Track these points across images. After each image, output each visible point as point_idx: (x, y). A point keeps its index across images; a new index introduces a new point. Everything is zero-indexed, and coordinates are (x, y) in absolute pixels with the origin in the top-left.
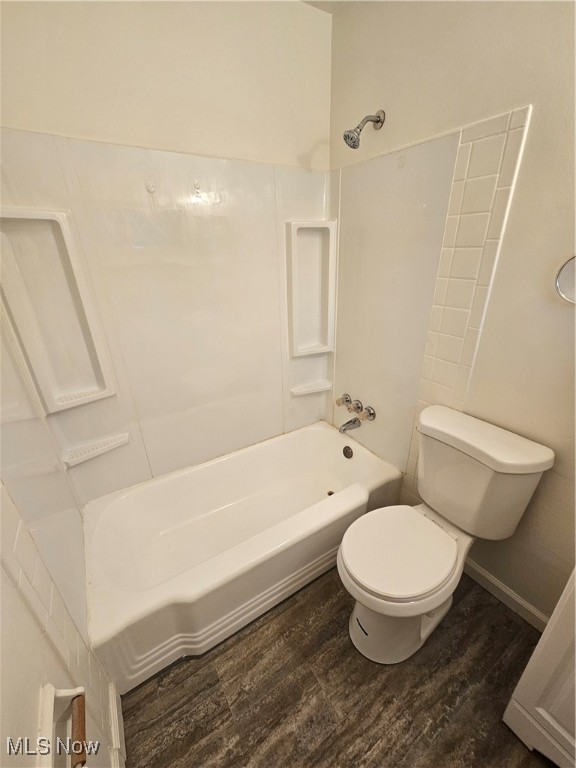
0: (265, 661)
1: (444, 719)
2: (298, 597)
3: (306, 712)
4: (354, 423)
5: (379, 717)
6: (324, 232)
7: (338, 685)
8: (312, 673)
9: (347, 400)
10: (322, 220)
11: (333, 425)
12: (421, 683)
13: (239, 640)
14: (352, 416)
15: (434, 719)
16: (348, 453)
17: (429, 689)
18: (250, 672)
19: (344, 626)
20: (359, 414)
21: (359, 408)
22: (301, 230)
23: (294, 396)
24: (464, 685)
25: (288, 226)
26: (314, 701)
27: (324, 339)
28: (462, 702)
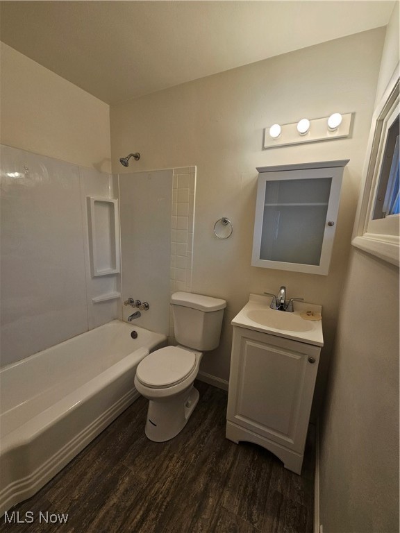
0: (88, 476)
1: (200, 451)
2: (108, 430)
3: (122, 488)
4: (136, 315)
5: (167, 467)
6: (111, 205)
7: (141, 464)
8: (123, 466)
9: (131, 301)
10: (109, 197)
11: (123, 321)
12: (188, 440)
13: (65, 473)
14: (135, 310)
15: (196, 453)
16: (134, 335)
17: (192, 441)
18: (77, 488)
19: (142, 431)
20: (139, 308)
21: (138, 304)
22: (96, 202)
23: (96, 303)
24: (208, 431)
25: (89, 199)
26: (127, 479)
27: (113, 265)
28: (208, 440)
